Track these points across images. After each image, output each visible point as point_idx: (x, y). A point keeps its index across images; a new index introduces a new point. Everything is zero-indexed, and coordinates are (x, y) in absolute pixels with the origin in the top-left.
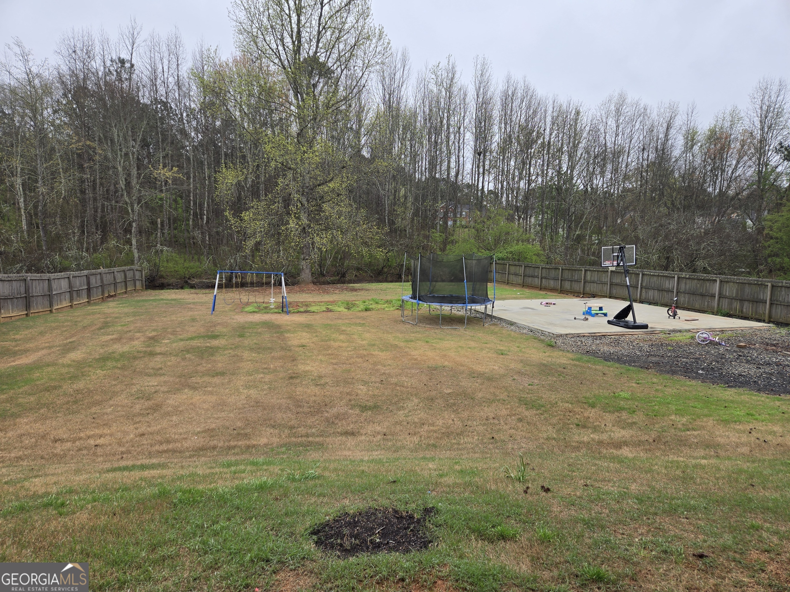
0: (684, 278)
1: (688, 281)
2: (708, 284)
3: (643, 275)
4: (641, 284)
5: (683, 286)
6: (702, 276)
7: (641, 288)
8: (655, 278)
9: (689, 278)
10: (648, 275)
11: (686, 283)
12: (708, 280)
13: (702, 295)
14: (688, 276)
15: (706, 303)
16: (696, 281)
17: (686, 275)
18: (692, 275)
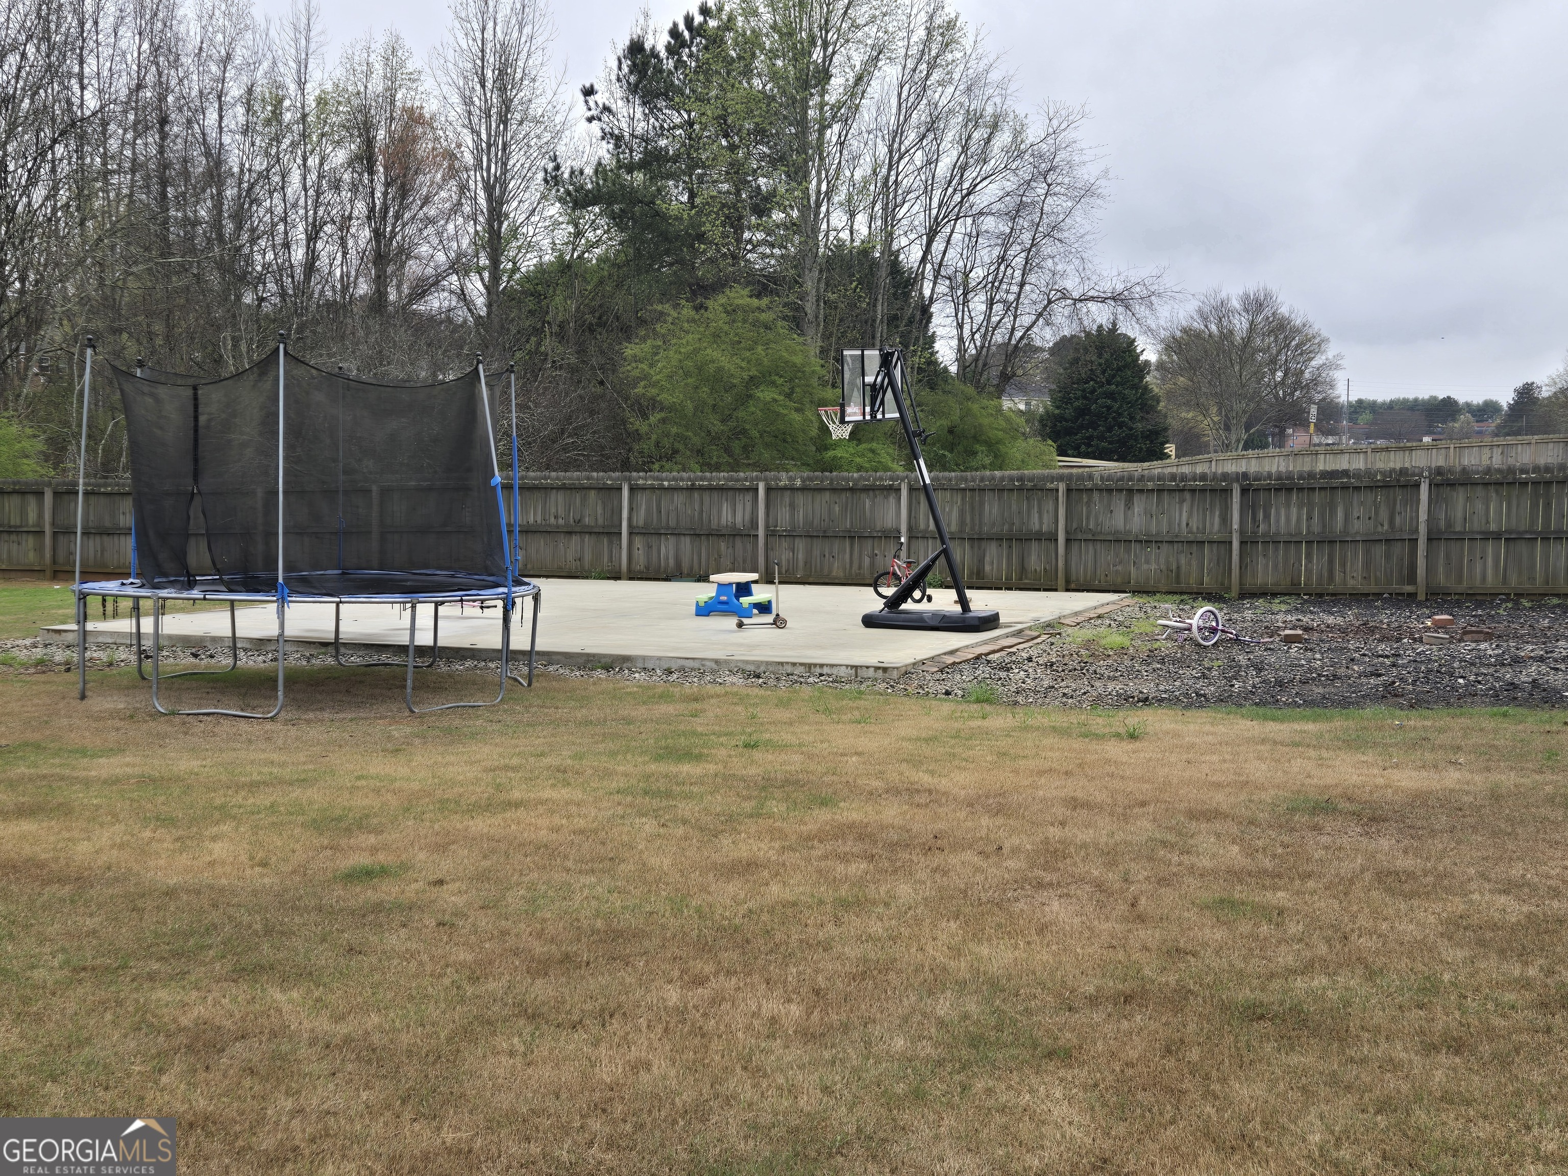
0: (785, 488)
1: (800, 499)
2: (868, 503)
3: (632, 489)
4: (630, 519)
5: (783, 518)
6: (847, 480)
7: (631, 534)
8: (679, 499)
9: (803, 489)
10: (652, 488)
11: (792, 506)
12: (866, 489)
13: (852, 536)
14: (798, 483)
15: (867, 561)
16: (827, 496)
17: (791, 479)
18: (810, 479)
